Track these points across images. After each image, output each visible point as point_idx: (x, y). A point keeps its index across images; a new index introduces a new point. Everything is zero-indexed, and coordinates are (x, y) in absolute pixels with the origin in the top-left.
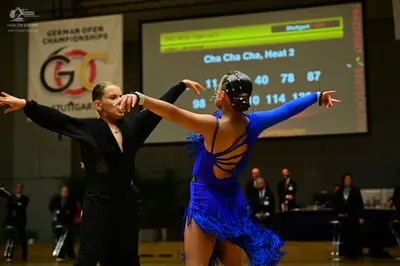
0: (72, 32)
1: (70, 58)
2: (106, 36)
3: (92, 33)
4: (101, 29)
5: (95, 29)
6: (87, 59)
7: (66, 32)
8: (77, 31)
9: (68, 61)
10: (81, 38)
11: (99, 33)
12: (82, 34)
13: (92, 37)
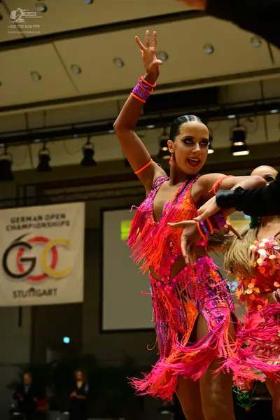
0: (35, 219)
1: (32, 244)
2: (68, 223)
3: (54, 220)
4: (63, 216)
5: (57, 217)
6: (49, 245)
7: (29, 219)
8: (40, 218)
9: (30, 247)
10: (44, 225)
11: (62, 220)
12: (44, 221)
13: (54, 224)
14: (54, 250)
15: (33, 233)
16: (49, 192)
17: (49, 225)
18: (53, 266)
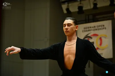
14: (101, 39)
15: (92, 33)
16: (97, 17)
17: (98, 29)
18: (101, 44)
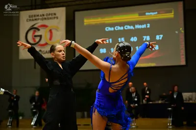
0: (41, 16)
1: (40, 28)
2: (57, 18)
3: (50, 16)
4: (55, 14)
5: (52, 14)
7: (38, 16)
8: (43, 15)
9: (39, 30)
10: (45, 19)
11: (54, 16)
12: (45, 17)
13: (51, 18)
14: (51, 31)
15: (40, 23)
16: (47, 2)
17: (48, 19)
